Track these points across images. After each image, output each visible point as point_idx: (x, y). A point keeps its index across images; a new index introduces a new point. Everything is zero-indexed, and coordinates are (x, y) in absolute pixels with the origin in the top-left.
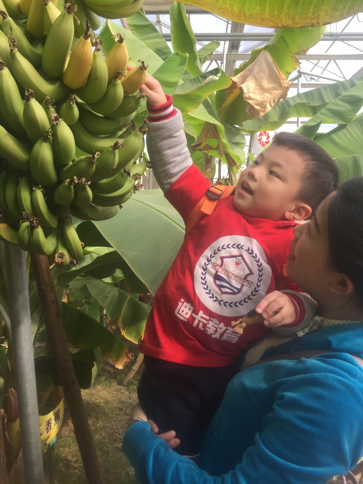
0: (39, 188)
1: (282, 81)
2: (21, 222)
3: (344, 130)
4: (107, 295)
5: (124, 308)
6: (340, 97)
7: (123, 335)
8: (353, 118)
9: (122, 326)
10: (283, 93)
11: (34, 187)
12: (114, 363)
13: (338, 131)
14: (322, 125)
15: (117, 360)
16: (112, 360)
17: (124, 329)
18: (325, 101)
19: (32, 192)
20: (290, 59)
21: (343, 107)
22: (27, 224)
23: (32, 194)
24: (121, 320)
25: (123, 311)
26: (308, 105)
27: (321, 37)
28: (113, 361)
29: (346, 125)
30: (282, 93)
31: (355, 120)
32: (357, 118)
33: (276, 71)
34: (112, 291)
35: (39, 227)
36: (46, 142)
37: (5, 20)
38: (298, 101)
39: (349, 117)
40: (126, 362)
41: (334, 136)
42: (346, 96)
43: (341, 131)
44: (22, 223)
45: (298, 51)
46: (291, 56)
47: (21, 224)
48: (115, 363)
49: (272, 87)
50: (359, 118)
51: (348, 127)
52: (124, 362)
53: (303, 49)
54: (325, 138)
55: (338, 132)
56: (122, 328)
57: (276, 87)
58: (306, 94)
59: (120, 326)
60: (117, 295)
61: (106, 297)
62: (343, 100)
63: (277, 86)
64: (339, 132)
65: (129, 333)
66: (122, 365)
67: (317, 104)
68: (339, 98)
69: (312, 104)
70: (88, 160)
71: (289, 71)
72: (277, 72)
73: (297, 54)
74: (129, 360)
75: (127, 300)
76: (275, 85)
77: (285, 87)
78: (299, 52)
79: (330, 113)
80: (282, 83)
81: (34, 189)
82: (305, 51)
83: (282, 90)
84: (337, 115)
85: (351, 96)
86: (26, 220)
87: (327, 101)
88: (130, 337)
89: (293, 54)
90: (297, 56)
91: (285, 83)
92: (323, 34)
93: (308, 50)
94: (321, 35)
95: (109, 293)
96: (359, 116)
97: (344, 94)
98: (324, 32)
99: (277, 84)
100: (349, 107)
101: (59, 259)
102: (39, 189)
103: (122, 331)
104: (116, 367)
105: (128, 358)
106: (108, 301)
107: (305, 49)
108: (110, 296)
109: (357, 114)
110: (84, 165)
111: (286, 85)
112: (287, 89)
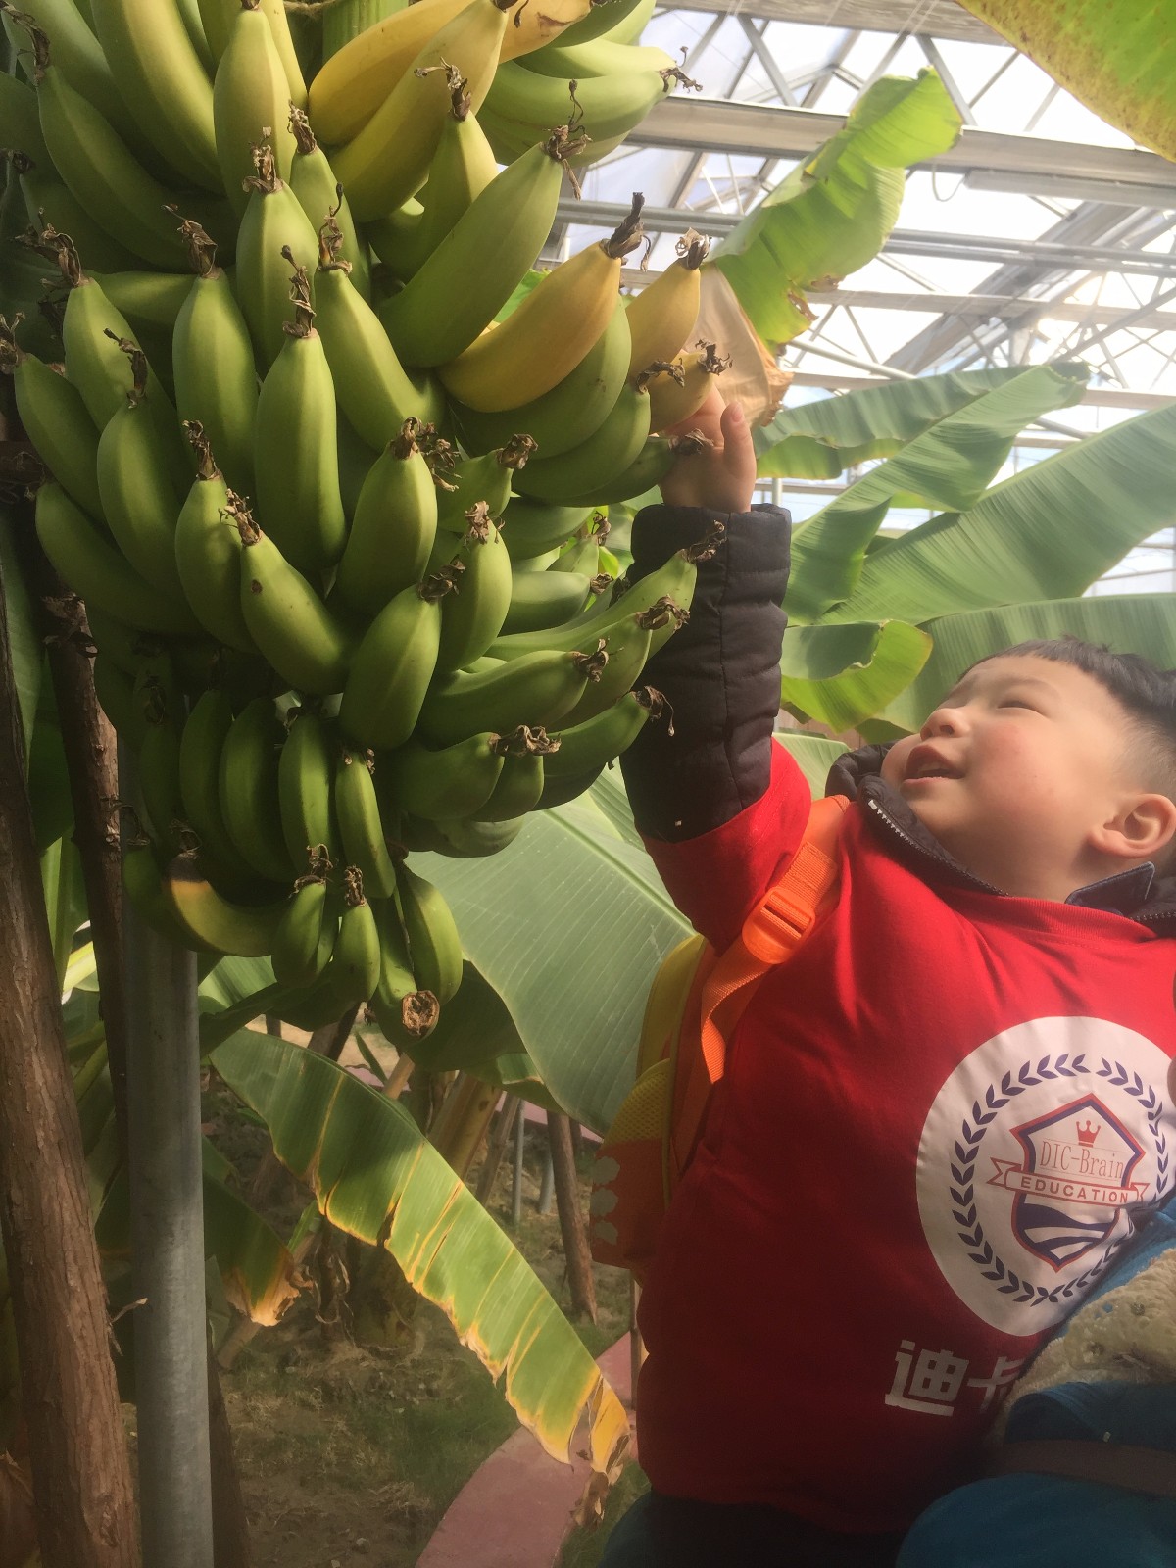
0: (364, 758)
1: (766, 370)
2: (297, 882)
3: (952, 529)
4: (271, 1073)
5: (328, 1117)
6: (934, 429)
7: (323, 1213)
8: (977, 496)
9: (319, 1181)
10: (768, 406)
11: (346, 756)
12: (247, 1308)
13: (934, 533)
14: (891, 510)
15: (257, 1293)
16: (239, 1297)
17: (326, 1191)
18: (874, 437)
19: (335, 773)
20: (785, 303)
21: (948, 461)
22: (317, 890)
23: (339, 781)
24: (318, 1160)
25: (324, 1129)
26: (823, 443)
27: (880, 243)
28: (244, 1300)
29: (957, 515)
30: (764, 404)
31: (983, 502)
32: (989, 498)
33: (751, 336)
34: (284, 1058)
35: (364, 901)
36: (430, 600)
37: (307, 158)
38: (792, 430)
39: (965, 493)
40: (286, 1302)
41: (923, 547)
42: (954, 428)
43: (942, 533)
44: (301, 887)
45: (810, 282)
46: (789, 296)
47: (297, 891)
48: (251, 1308)
49: (737, 386)
50: (994, 496)
51: (963, 521)
52: (279, 1300)
53: (828, 277)
54: (895, 550)
55: (934, 537)
56: (320, 1189)
57: (749, 387)
58: (813, 411)
59: (314, 1183)
60: (300, 1073)
61: (266, 1080)
62: (943, 438)
63: (751, 382)
64: (938, 535)
65: (343, 1205)
66: (273, 1313)
67: (847, 441)
68: (932, 434)
69: (833, 442)
70: (571, 666)
71: (781, 339)
72: (754, 341)
73: (807, 289)
74: (296, 1294)
75: (337, 1089)
76: (747, 380)
77: (772, 386)
78: (813, 283)
79: (906, 477)
80: (767, 375)
81: (349, 762)
82: (831, 283)
83: (767, 396)
84: (929, 483)
85: (968, 430)
86: (317, 878)
87: (878, 437)
88: (348, 1220)
89: (793, 287)
90: (806, 295)
91: (773, 377)
92: (888, 234)
93: (841, 279)
94: (880, 239)
95: (277, 1068)
96: (995, 491)
97: (947, 421)
98: (890, 229)
99: (752, 378)
100: (963, 463)
101: (415, 1016)
102: (361, 762)
103: (318, 1197)
104: (254, 1320)
105: (293, 1285)
106: (273, 1097)
107: (833, 276)
108: (279, 1076)
109: (990, 485)
110: (553, 682)
111: (776, 383)
112: (780, 392)
